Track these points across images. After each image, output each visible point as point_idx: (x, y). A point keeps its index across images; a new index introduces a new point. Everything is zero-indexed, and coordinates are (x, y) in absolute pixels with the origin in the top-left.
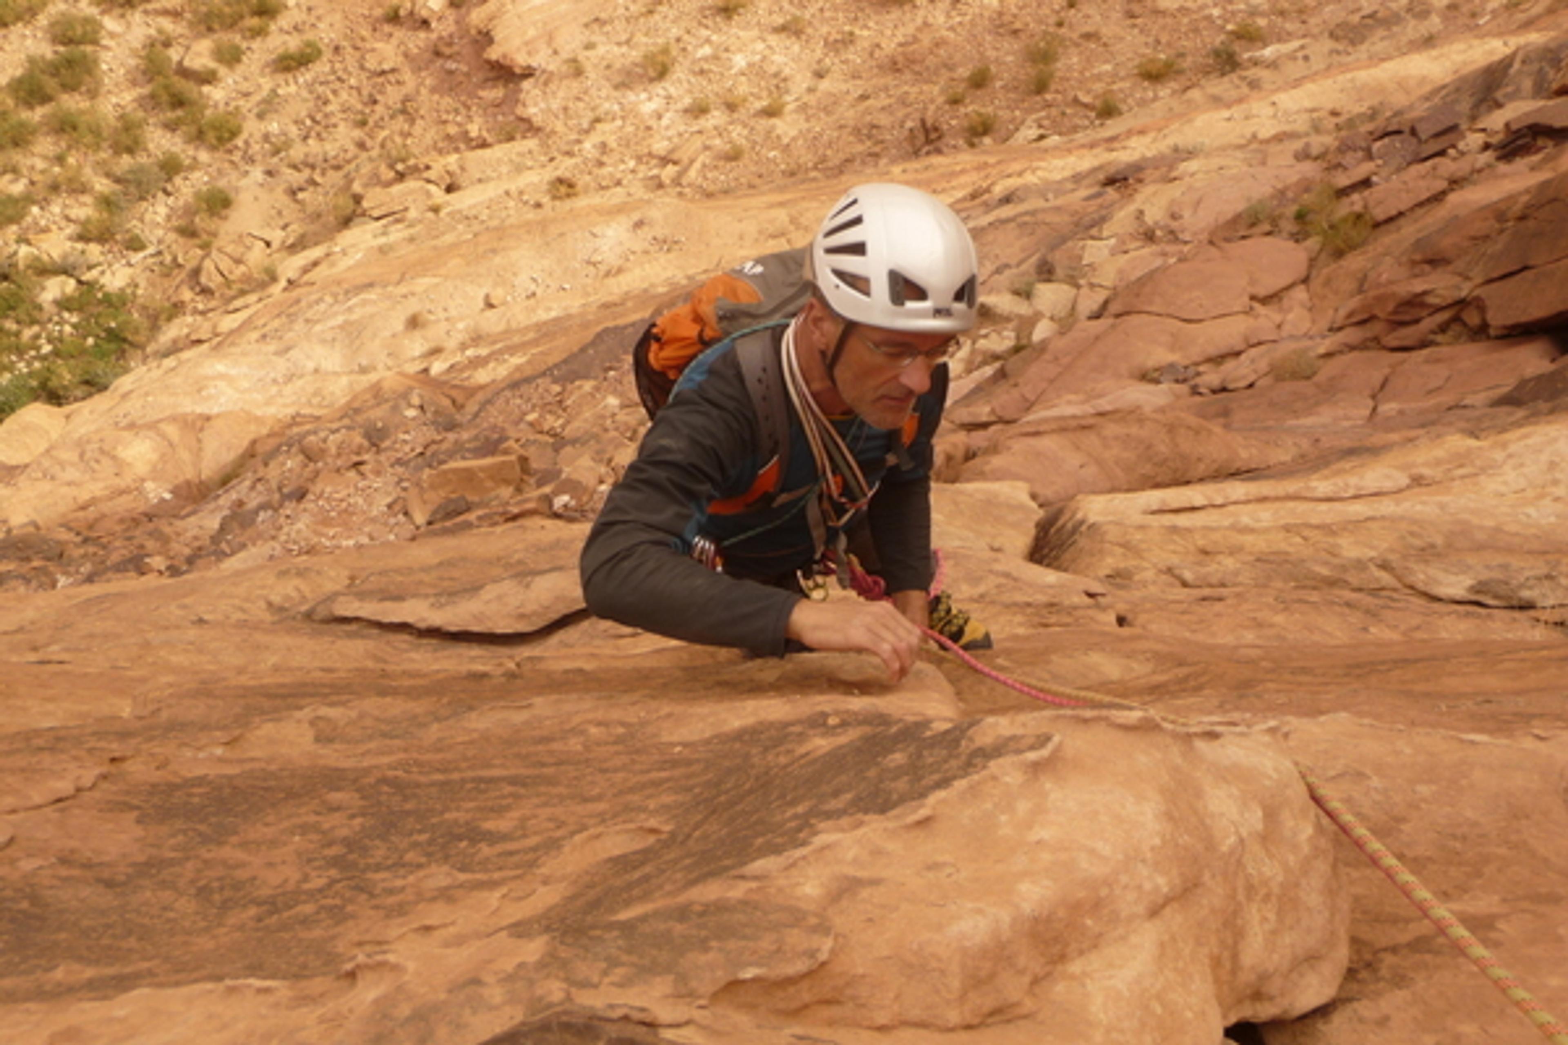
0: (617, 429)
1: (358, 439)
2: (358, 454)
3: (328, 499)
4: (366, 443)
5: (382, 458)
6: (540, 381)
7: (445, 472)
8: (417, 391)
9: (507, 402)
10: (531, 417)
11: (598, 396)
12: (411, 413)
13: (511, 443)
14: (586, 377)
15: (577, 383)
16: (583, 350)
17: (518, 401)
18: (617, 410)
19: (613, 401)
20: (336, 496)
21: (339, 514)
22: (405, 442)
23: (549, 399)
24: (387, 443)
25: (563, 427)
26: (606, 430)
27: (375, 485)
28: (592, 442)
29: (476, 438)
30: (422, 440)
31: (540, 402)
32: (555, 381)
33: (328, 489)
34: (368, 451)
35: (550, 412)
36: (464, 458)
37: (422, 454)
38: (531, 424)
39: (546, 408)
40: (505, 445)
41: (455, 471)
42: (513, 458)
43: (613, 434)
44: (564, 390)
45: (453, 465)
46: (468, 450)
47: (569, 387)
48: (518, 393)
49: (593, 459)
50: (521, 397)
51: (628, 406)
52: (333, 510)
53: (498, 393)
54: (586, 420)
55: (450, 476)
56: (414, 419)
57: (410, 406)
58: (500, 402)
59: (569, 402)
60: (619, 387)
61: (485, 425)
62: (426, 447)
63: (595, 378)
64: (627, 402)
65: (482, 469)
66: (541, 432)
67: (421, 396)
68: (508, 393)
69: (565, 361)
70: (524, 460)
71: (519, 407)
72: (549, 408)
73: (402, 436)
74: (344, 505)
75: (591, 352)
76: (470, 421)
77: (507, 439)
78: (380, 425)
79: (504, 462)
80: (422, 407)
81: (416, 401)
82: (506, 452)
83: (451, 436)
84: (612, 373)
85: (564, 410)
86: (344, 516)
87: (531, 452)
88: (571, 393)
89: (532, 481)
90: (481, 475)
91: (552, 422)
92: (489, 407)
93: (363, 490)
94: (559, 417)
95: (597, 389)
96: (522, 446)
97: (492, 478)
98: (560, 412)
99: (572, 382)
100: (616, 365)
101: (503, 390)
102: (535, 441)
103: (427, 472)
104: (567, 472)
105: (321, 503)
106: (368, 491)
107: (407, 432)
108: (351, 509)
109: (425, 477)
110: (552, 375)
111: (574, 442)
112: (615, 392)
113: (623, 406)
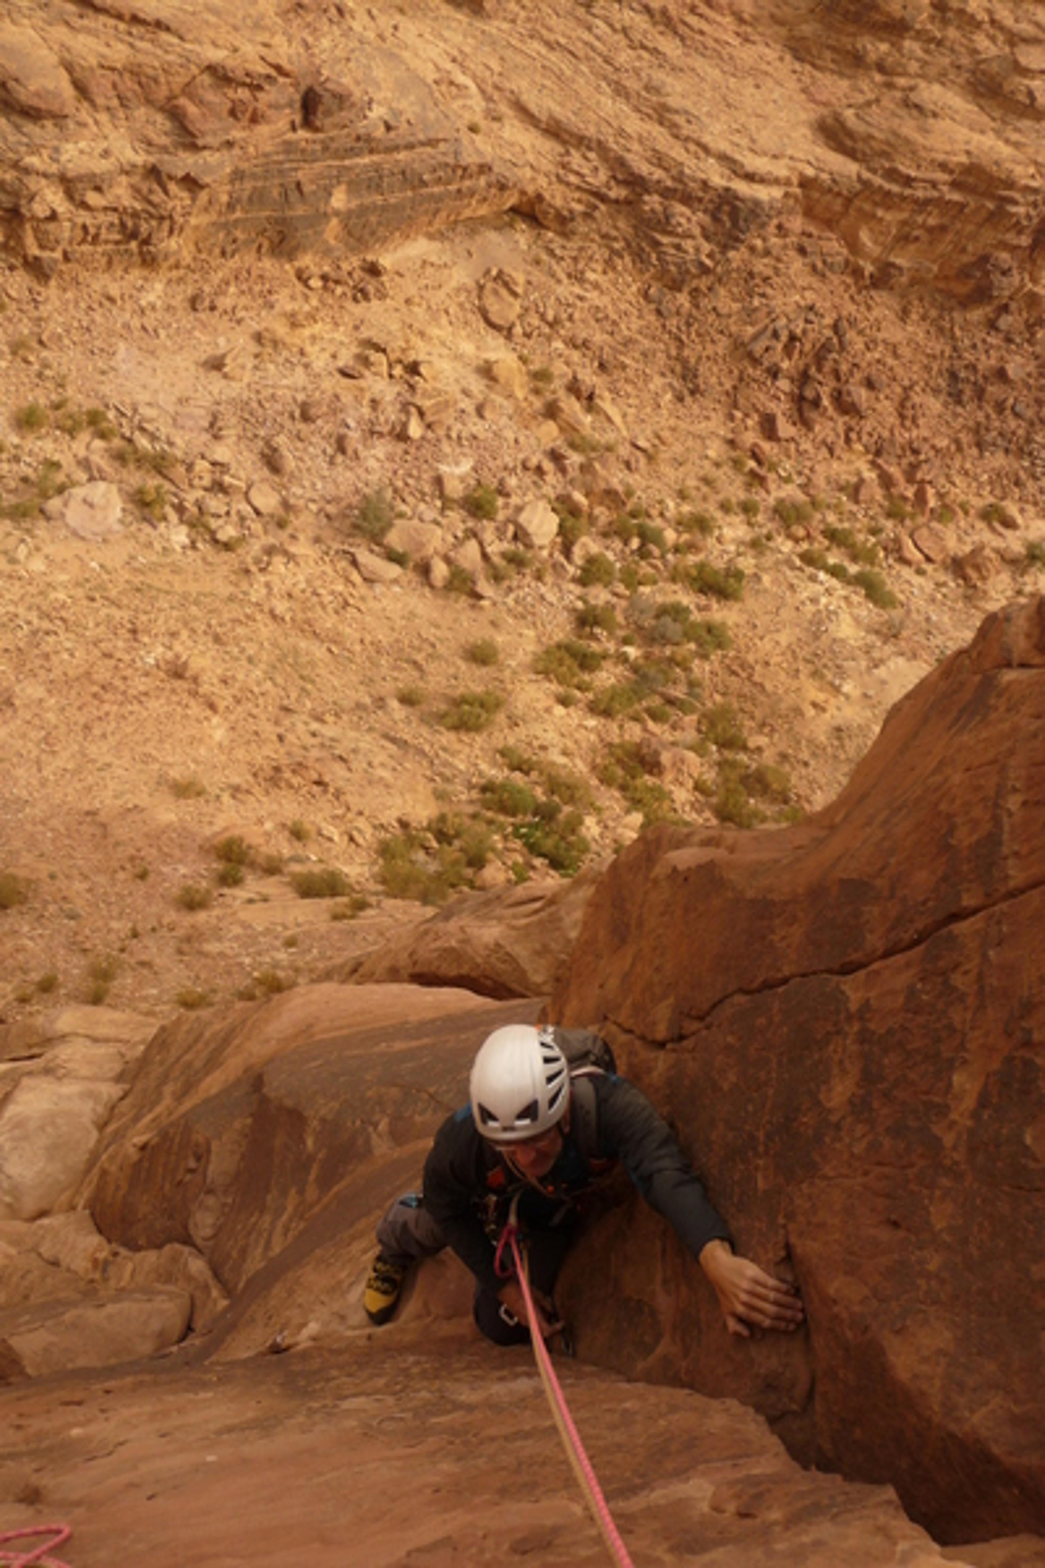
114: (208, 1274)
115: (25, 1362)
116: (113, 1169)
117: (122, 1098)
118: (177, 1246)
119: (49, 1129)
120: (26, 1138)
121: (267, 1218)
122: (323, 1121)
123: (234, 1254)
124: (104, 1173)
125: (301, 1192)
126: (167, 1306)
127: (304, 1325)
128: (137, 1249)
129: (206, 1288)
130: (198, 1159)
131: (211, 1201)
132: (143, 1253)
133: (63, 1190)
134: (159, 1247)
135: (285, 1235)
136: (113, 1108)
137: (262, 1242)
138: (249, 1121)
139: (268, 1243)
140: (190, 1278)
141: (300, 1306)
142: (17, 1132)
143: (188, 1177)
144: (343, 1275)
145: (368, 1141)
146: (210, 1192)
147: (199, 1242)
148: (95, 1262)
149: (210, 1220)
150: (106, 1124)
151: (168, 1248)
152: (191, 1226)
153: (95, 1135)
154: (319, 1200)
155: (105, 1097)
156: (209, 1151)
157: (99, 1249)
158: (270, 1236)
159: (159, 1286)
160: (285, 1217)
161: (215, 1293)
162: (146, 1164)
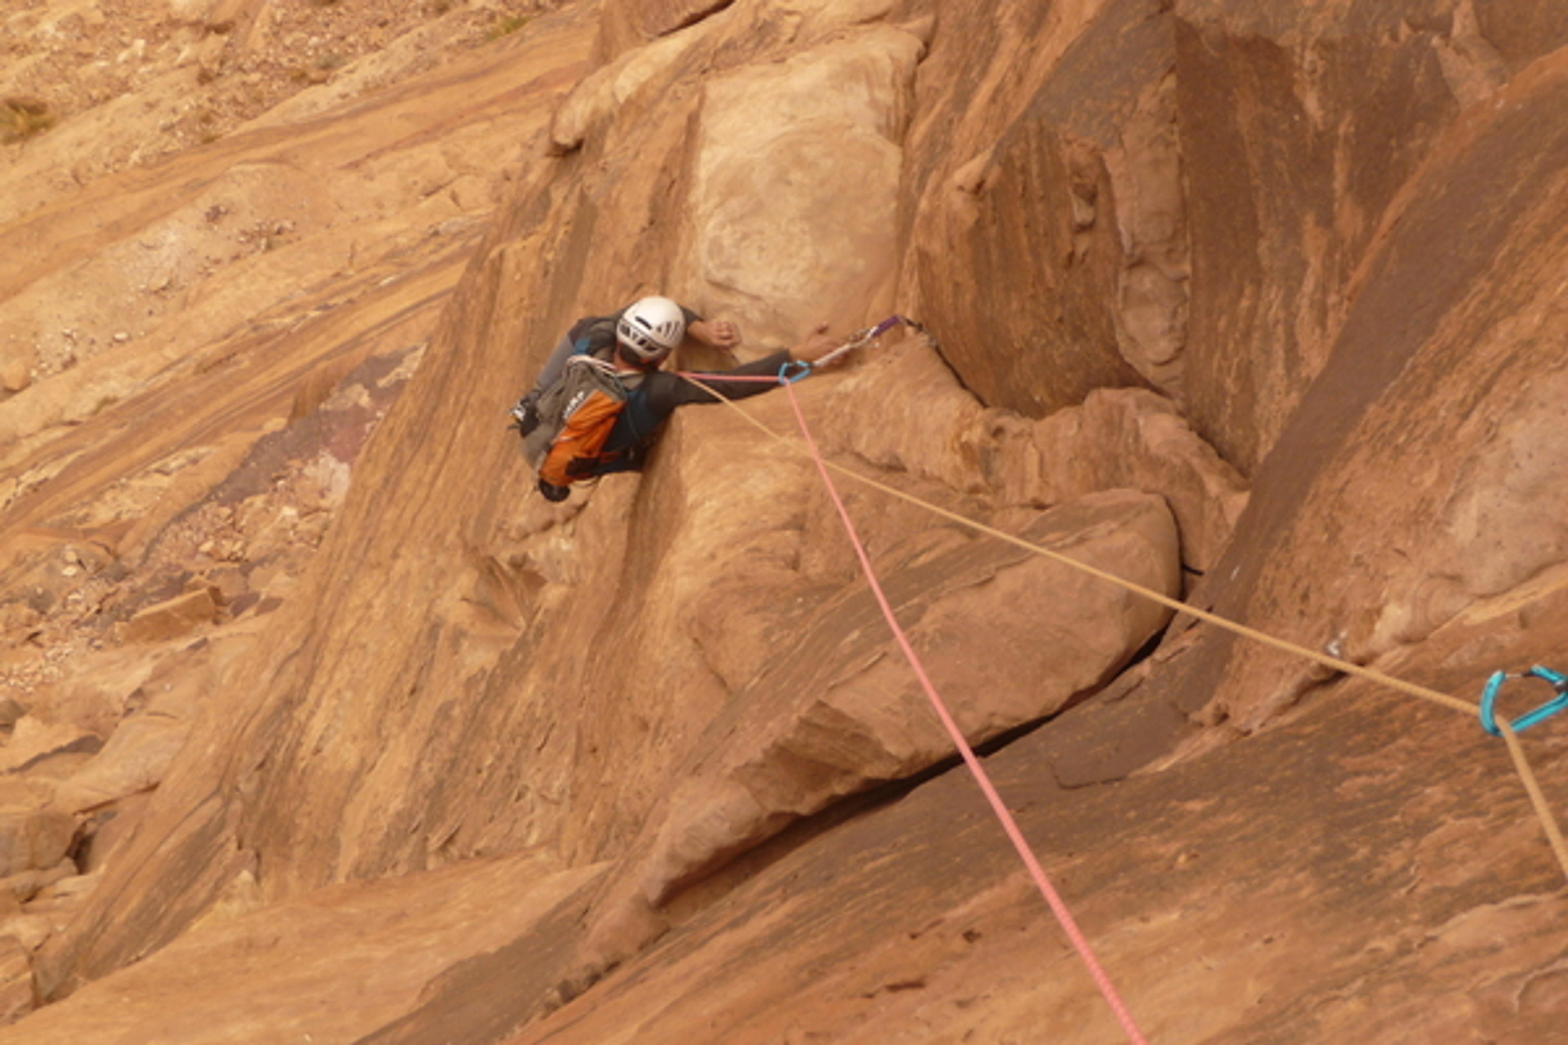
0: (301, 539)
1: (25, 611)
2: (29, 625)
3: (18, 676)
4: (35, 613)
5: (56, 623)
6: (206, 507)
7: (140, 621)
8: (68, 547)
9: (176, 536)
10: (207, 546)
11: (271, 509)
12: (70, 571)
13: (197, 577)
14: (254, 493)
15: (247, 501)
16: (244, 465)
17: (188, 533)
18: (296, 520)
19: (289, 512)
20: (28, 671)
21: (36, 687)
22: (77, 602)
23: (221, 524)
24: (53, 609)
25: (243, 549)
26: (290, 543)
27: (66, 651)
28: (281, 558)
29: (154, 580)
30: (94, 596)
31: (212, 530)
32: (223, 504)
33: (16, 667)
34: (39, 620)
35: (225, 537)
36: (151, 603)
37: (99, 611)
38: (208, 554)
39: (219, 533)
40: (192, 581)
41: (148, 617)
42: (204, 591)
43: (298, 545)
44: (234, 511)
45: (141, 613)
46: (154, 594)
47: (240, 507)
48: (185, 525)
49: (288, 574)
50: (190, 528)
51: (308, 514)
52: (28, 685)
53: (164, 530)
54: (266, 538)
55: (146, 623)
56: (74, 576)
57: (67, 563)
58: (169, 537)
59: (243, 523)
60: (292, 496)
61: (159, 566)
62: (101, 602)
63: (264, 491)
64: (305, 510)
65: (176, 609)
66: (222, 560)
67: (77, 551)
68: (174, 527)
69: (229, 480)
70: (215, 592)
71: (191, 538)
72: (223, 532)
73: (72, 597)
74: (39, 678)
75: (253, 464)
76: (140, 566)
77: (191, 574)
78: (40, 591)
79: (196, 598)
80: (80, 563)
81: (72, 557)
82: (195, 587)
83: (125, 585)
84: (281, 483)
85: (240, 532)
86: (42, 688)
87: (219, 582)
88: (243, 513)
89: (228, 610)
90: (176, 615)
91: (228, 547)
92: (158, 547)
93: (54, 659)
94: (235, 541)
95: (269, 502)
96: (209, 577)
97: (187, 616)
98: (236, 535)
99: (241, 501)
100: (283, 473)
101: (168, 525)
102: (221, 571)
103: (118, 627)
104: (264, 593)
105: (12, 681)
106: (59, 659)
107: (76, 591)
108: (47, 681)
109: (117, 630)
110: (217, 498)
111: (261, 562)
112: (288, 502)
113: (302, 515)
114: (1190, 442)
115: (878, 735)
116: (936, 247)
117: (921, 58)
118: (1109, 394)
119: (796, 176)
120: (758, 209)
121: (1274, 295)
122: (1325, 46)
123: (1230, 384)
124: (924, 258)
125: (1327, 221)
126: (1121, 539)
127: (1374, 613)
128: (1038, 412)
129: (1193, 478)
130: (1091, 199)
131: (1146, 281)
132: (1049, 420)
133: (870, 291)
134: (1076, 400)
135: (1322, 322)
136: (911, 83)
137: (1279, 351)
138: (1171, 82)
139: (1291, 347)
140: (1154, 463)
141: (1359, 562)
142: (734, 204)
143: (1083, 243)
144: (1430, 478)
145: (1436, 69)
146: (1138, 263)
147: (1151, 373)
148: (966, 449)
149: (1158, 322)
150: (909, 121)
151: (1091, 400)
152: (1123, 346)
153: (893, 155)
154: (1369, 231)
155: (886, 65)
156: (1106, 177)
157: (964, 423)
158: (1290, 333)
159: (1096, 499)
160: (1309, 284)
161: (1213, 485)
162: (993, 231)
